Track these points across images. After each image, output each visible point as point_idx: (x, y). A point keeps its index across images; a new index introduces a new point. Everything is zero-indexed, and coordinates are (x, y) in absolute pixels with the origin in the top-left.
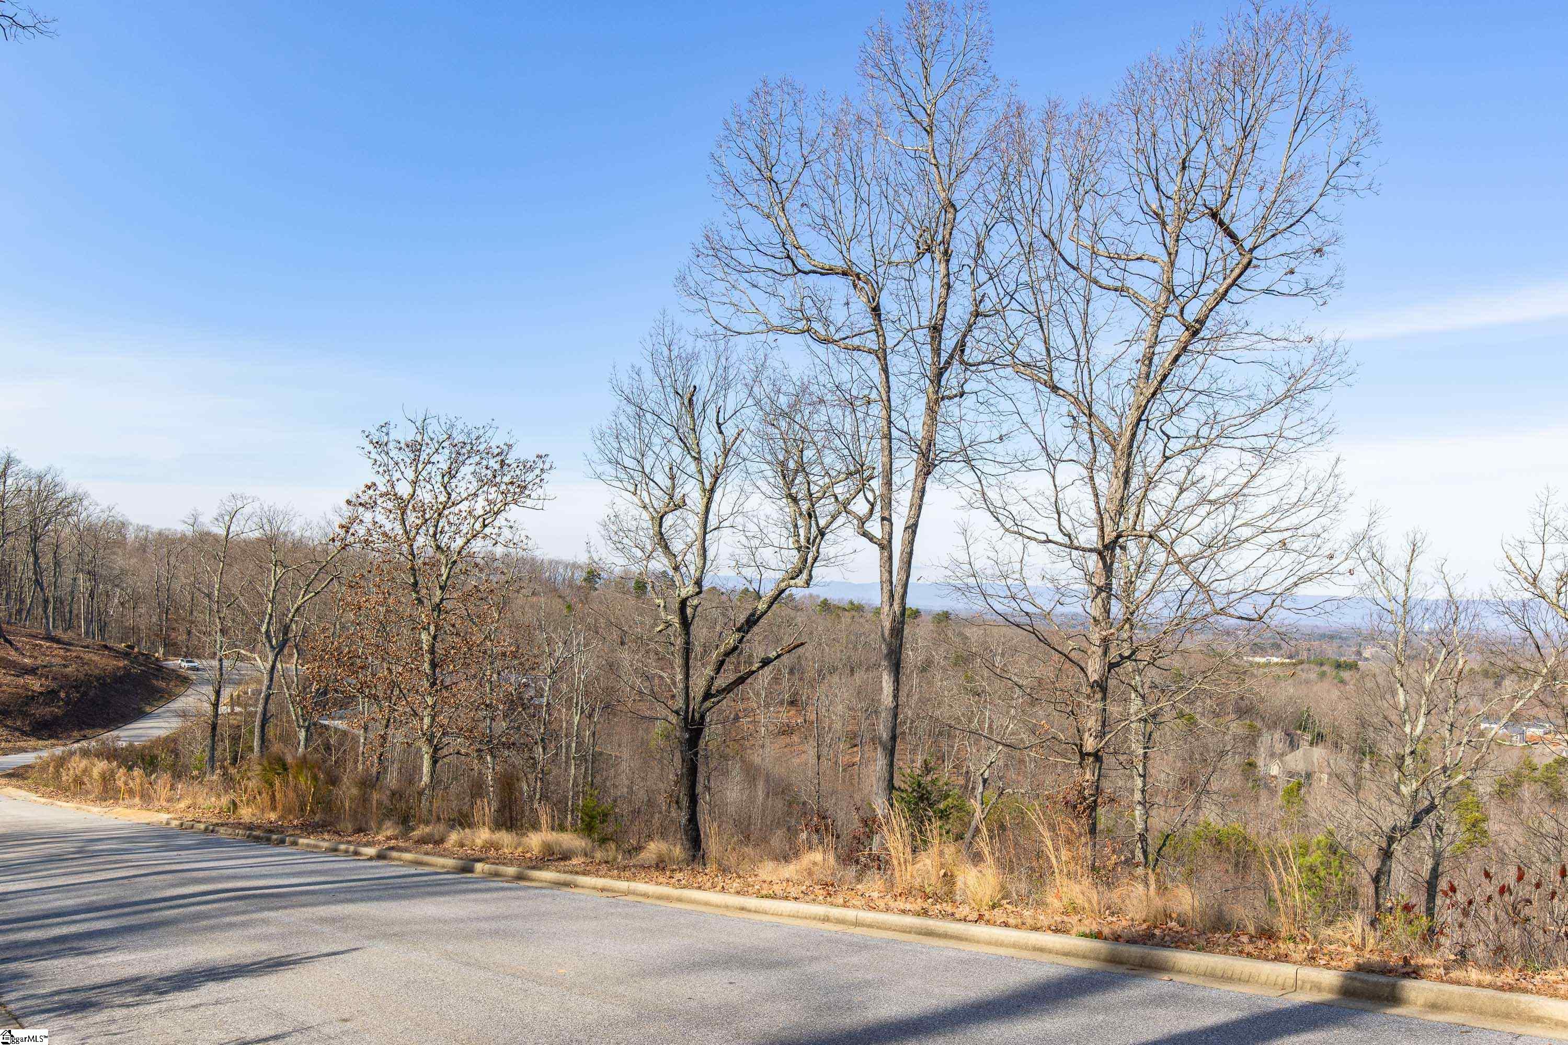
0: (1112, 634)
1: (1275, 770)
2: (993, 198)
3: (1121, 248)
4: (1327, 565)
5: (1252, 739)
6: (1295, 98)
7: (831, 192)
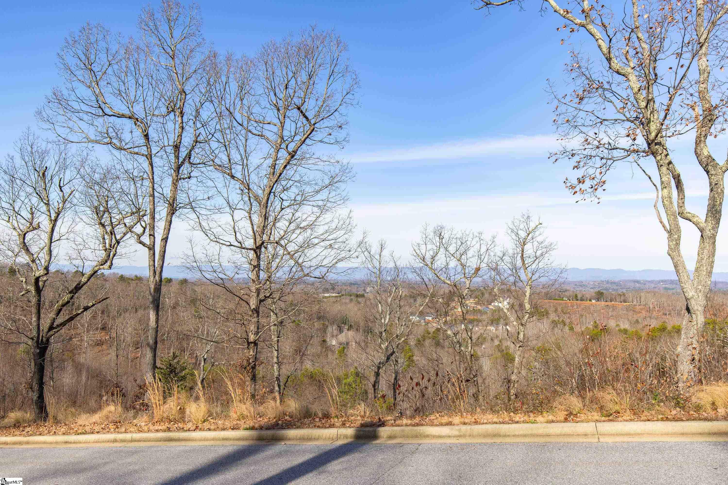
0: (261, 287)
1: (334, 343)
2: (203, 91)
3: (261, 119)
4: (348, 254)
5: (324, 329)
6: (329, 66)
7: (123, 79)
